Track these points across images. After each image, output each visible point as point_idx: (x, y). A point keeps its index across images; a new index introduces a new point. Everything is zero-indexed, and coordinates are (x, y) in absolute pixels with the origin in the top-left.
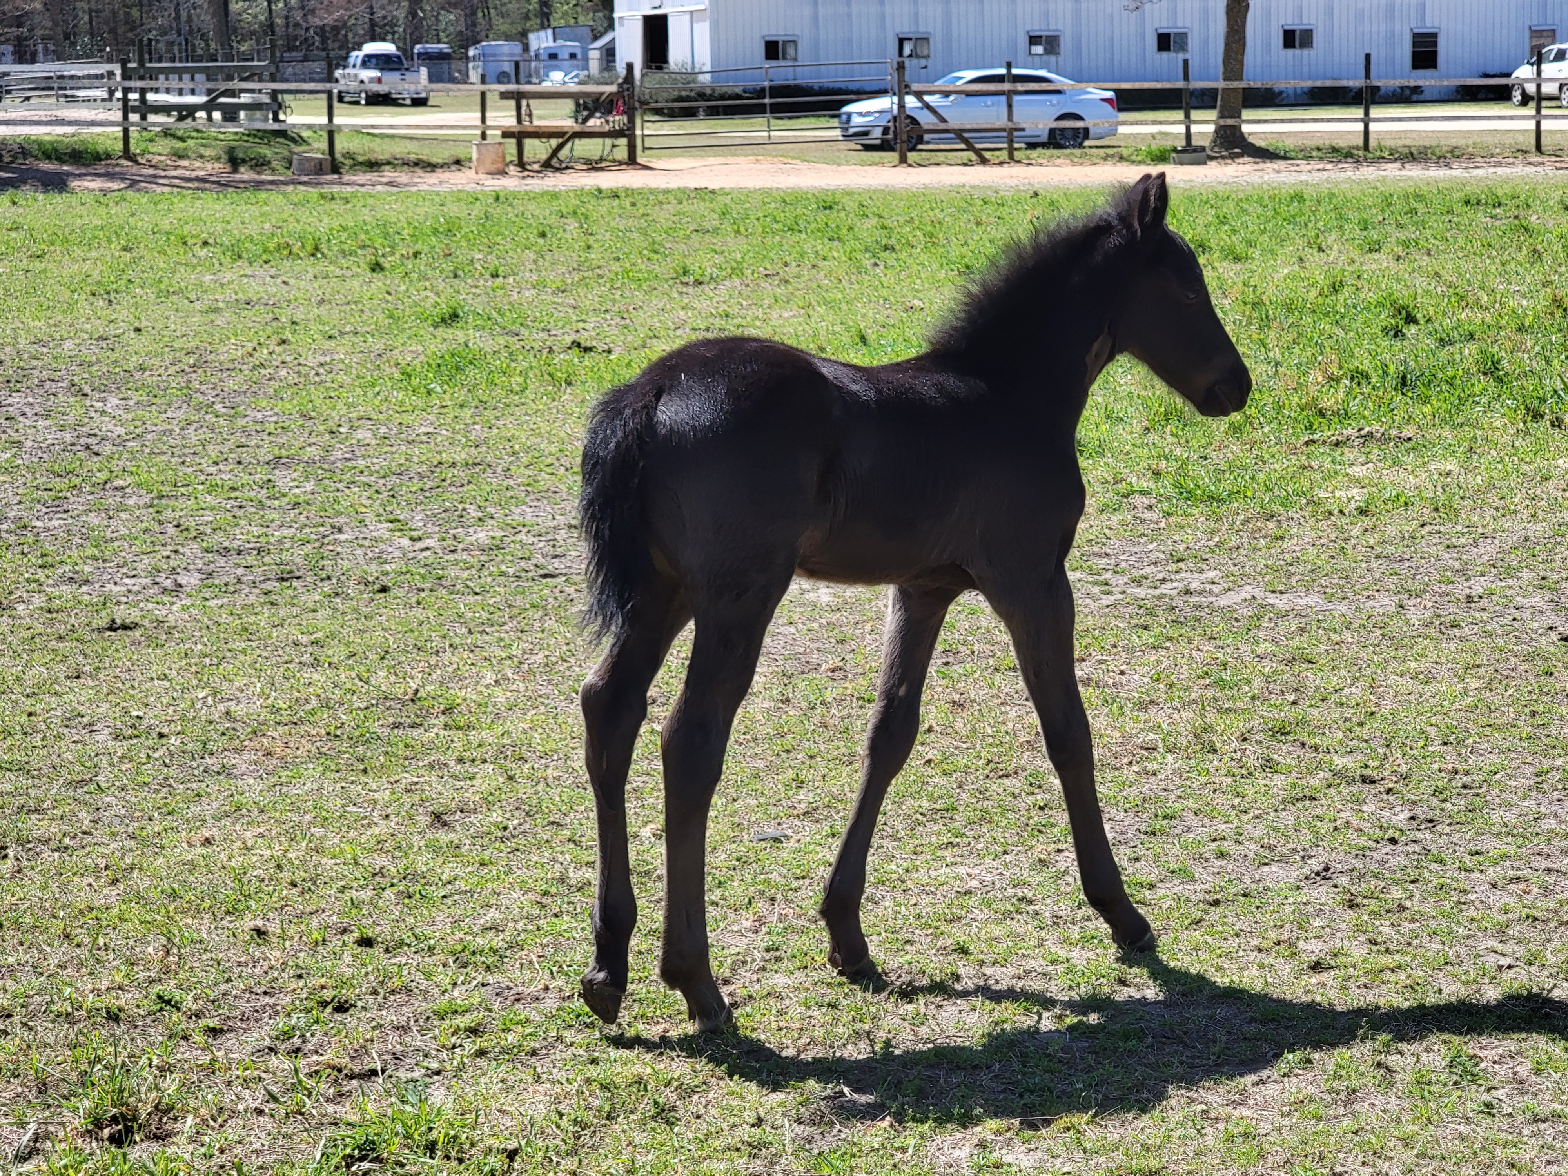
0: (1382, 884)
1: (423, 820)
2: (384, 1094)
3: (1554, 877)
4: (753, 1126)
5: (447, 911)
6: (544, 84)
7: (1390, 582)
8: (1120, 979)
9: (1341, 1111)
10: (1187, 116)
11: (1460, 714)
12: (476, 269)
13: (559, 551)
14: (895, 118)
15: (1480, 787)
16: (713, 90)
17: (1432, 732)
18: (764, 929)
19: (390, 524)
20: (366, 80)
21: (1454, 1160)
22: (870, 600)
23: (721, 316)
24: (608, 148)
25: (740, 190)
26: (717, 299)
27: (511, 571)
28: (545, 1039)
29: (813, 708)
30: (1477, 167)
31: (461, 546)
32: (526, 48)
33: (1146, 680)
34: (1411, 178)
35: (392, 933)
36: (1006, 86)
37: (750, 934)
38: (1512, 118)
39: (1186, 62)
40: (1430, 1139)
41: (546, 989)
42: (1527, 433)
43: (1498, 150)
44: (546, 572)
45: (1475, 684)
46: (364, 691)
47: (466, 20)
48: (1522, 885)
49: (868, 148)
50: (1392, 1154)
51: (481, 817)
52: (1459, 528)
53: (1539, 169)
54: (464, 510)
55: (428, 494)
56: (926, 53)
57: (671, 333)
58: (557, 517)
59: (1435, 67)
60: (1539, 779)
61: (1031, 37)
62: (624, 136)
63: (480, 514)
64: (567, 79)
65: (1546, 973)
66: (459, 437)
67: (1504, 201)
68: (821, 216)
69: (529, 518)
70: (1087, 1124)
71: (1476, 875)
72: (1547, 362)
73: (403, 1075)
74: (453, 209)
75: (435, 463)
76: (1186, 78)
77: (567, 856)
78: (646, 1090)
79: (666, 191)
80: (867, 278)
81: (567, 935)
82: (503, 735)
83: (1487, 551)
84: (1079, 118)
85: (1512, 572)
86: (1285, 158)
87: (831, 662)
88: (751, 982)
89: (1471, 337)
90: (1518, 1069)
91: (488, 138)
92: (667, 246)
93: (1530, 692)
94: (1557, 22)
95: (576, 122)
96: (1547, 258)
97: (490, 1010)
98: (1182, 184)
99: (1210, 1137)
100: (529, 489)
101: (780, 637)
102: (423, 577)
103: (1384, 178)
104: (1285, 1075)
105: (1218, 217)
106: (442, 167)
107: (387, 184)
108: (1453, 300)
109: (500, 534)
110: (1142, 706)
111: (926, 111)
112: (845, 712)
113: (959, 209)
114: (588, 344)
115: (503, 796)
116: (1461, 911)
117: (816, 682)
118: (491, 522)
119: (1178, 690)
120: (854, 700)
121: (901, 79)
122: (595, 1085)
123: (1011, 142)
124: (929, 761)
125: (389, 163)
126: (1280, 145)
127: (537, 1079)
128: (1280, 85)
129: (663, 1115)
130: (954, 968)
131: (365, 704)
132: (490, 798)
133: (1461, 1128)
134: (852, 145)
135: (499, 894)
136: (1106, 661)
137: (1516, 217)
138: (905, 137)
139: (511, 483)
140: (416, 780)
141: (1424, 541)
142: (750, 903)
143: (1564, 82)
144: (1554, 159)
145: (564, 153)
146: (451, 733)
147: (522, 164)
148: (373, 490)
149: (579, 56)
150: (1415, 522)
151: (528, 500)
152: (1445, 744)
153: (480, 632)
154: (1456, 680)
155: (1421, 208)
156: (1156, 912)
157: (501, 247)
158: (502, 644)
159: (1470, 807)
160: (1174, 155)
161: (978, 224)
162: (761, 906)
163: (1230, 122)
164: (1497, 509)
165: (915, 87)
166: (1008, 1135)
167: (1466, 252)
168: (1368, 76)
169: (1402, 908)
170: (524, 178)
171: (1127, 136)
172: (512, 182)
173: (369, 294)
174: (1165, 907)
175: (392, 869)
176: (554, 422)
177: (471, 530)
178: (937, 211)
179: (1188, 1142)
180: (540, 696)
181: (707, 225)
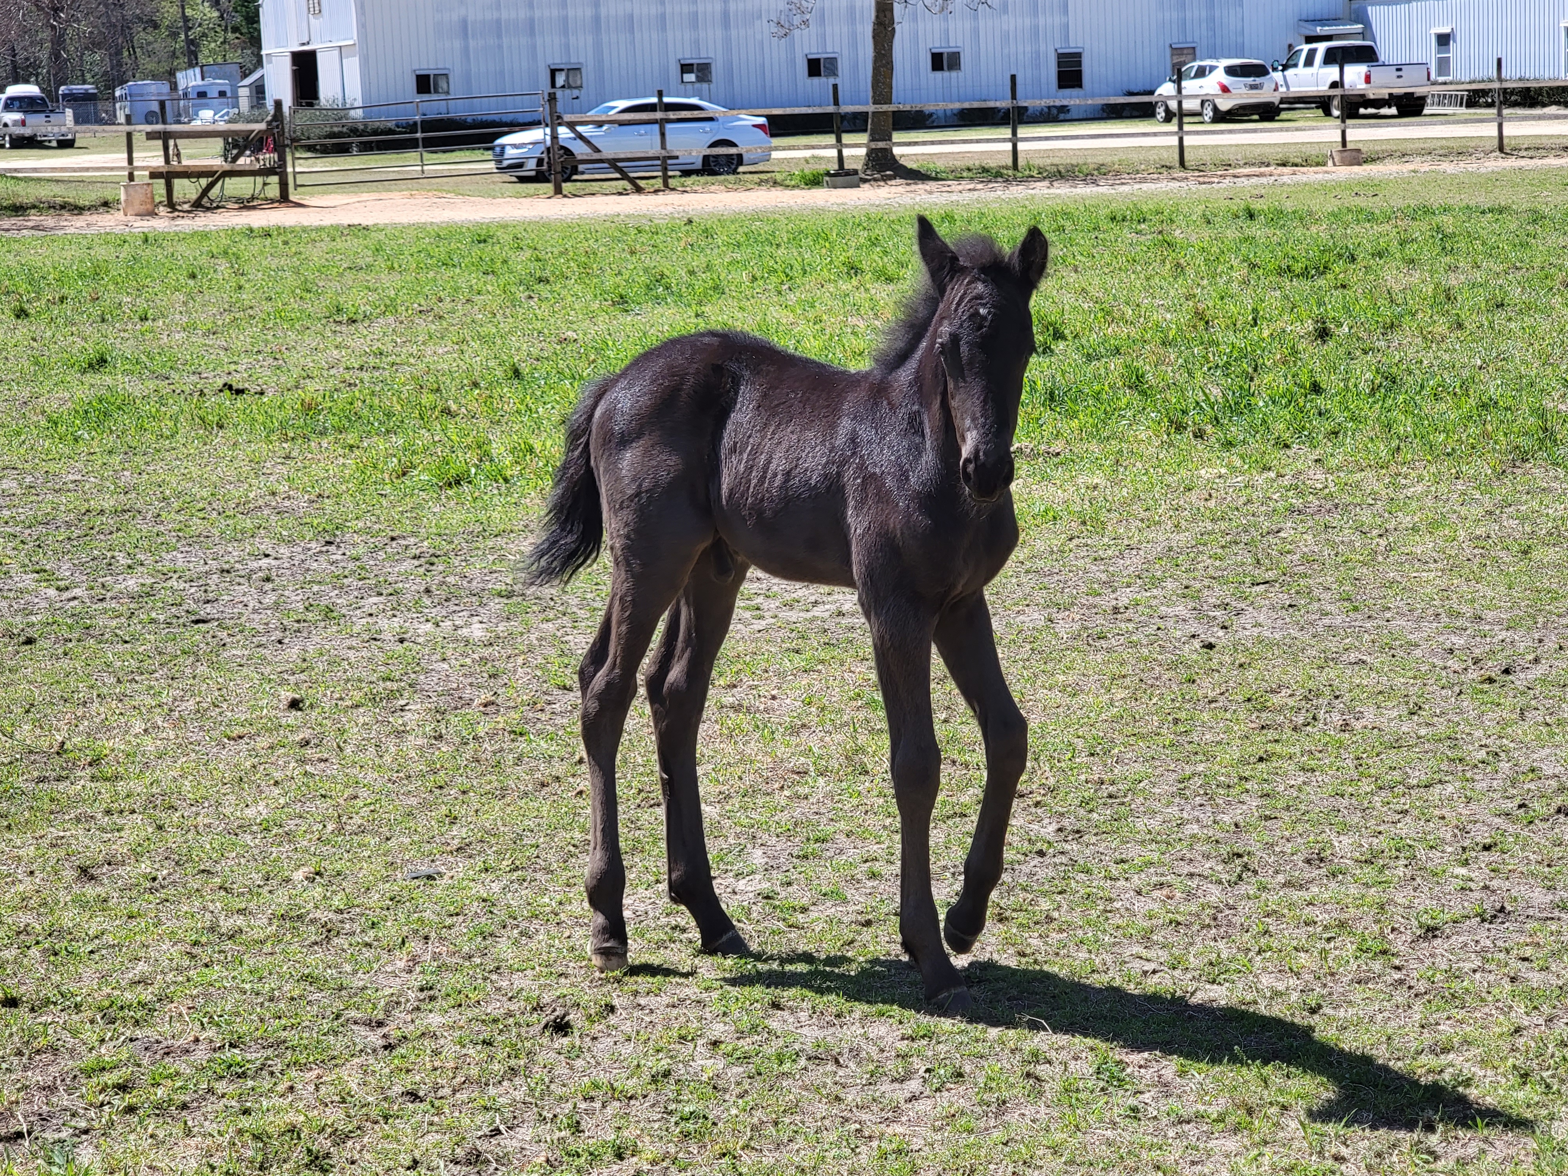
0: (1030, 897)
1: (69, 874)
2: (30, 1157)
3: (1196, 881)
4: (408, 1168)
5: (94, 966)
6: (193, 123)
7: (1040, 597)
8: (773, 1003)
9: (992, 1123)
10: (839, 140)
11: (1106, 725)
12: (124, 313)
13: (211, 596)
14: (548, 149)
15: (1125, 796)
16: (366, 126)
17: (1080, 744)
18: (418, 969)
19: (36, 575)
20: (10, 123)
21: (1101, 1165)
22: (522, 634)
23: (375, 354)
24: (259, 186)
25: (394, 226)
26: (371, 336)
27: (162, 618)
28: (195, 1091)
29: (466, 744)
30: (1123, 184)
31: (109, 595)
32: (174, 87)
33: (798, 704)
34: (1059, 196)
35: (38, 992)
36: (659, 115)
37: (403, 974)
38: (1155, 134)
39: (835, 87)
40: (1078, 1146)
41: (197, 1040)
42: (1171, 444)
43: (1143, 167)
44: (198, 617)
45: (1121, 694)
46: (7, 745)
47: (111, 60)
48: (1165, 891)
49: (523, 180)
50: (1041, 1163)
51: (129, 869)
52: (1106, 540)
53: (1183, 184)
54: (113, 557)
55: (75, 543)
56: (579, 83)
57: (325, 373)
58: (210, 562)
59: (1080, 86)
60: (1182, 786)
61: (682, 66)
62: (276, 174)
63: (130, 562)
64: (216, 117)
65: (1189, 976)
66: (108, 484)
67: (1149, 217)
68: (476, 251)
69: (180, 564)
70: (743, 1149)
71: (1121, 883)
72: (1189, 374)
73: (50, 1136)
74: (101, 252)
75: (83, 511)
76: (836, 102)
77: (218, 904)
78: (299, 1138)
79: (319, 229)
80: (522, 311)
81: (217, 985)
82: (152, 784)
83: (1133, 563)
84: (733, 144)
85: (1156, 582)
86: (936, 179)
87: (483, 697)
88: (405, 1022)
89: (1118, 351)
90: (1163, 1072)
91: (136, 179)
92: (320, 284)
93: (1173, 700)
94: (1197, 39)
95: (226, 161)
96: (1190, 272)
97: (139, 1066)
98: (835, 208)
99: (864, 1156)
100: (181, 534)
101: (433, 673)
102: (70, 628)
103: (1033, 196)
104: (938, 1090)
105: (870, 240)
106: (89, 209)
107: (32, 228)
108: (1099, 315)
109: (149, 581)
110: (794, 731)
111: (579, 142)
112: (497, 747)
113: (614, 239)
114: (241, 387)
115: (152, 846)
116: (1107, 919)
117: (468, 717)
118: (140, 569)
119: (830, 712)
120: (506, 734)
121: (553, 111)
122: (247, 1136)
123: (665, 170)
124: (581, 793)
125: (34, 207)
126: (931, 166)
127: (188, 1133)
128: (929, 108)
129: (317, 1162)
130: (608, 999)
131: (9, 759)
132: (139, 849)
133: (1109, 1133)
134: (506, 177)
135: (147, 947)
136: (757, 686)
137: (1160, 232)
138: (559, 169)
139: (162, 528)
140: (62, 834)
141: (1072, 554)
142: (403, 942)
143: (1205, 98)
144: (1197, 174)
145: (215, 192)
146: (98, 784)
147: (171, 205)
148: (18, 540)
149: (229, 94)
150: (1063, 536)
151: (179, 545)
152: (1092, 755)
153: (130, 681)
154: (1103, 691)
155: (1068, 224)
156: (809, 935)
157: (150, 290)
158: (152, 692)
159: (1115, 817)
160: (827, 178)
161: (633, 253)
162: (415, 946)
163: (881, 145)
164: (1142, 520)
165: (567, 118)
166: (665, 1164)
167: (1111, 268)
168: (1014, 97)
169: (1050, 919)
170: (173, 218)
171: (781, 161)
172: (161, 224)
173: (13, 341)
174: (817, 929)
175: (38, 927)
176: (206, 466)
177: (120, 578)
178: (591, 242)
179: (842, 1162)
180: (191, 743)
181: (360, 262)
